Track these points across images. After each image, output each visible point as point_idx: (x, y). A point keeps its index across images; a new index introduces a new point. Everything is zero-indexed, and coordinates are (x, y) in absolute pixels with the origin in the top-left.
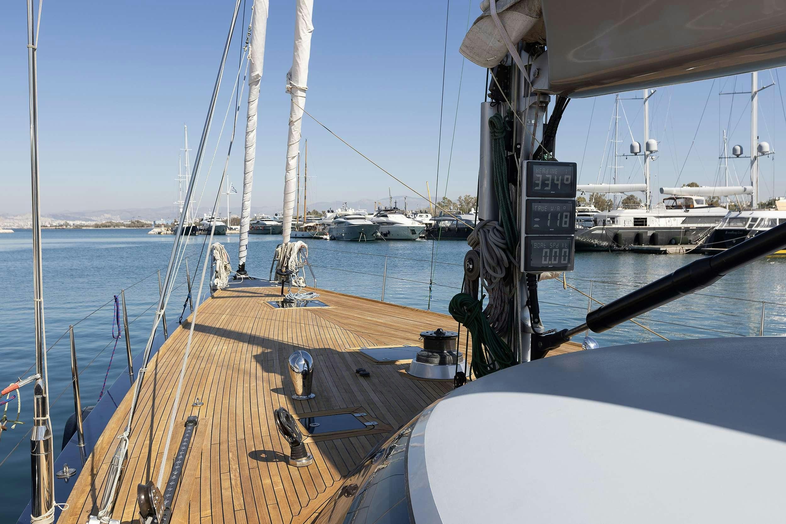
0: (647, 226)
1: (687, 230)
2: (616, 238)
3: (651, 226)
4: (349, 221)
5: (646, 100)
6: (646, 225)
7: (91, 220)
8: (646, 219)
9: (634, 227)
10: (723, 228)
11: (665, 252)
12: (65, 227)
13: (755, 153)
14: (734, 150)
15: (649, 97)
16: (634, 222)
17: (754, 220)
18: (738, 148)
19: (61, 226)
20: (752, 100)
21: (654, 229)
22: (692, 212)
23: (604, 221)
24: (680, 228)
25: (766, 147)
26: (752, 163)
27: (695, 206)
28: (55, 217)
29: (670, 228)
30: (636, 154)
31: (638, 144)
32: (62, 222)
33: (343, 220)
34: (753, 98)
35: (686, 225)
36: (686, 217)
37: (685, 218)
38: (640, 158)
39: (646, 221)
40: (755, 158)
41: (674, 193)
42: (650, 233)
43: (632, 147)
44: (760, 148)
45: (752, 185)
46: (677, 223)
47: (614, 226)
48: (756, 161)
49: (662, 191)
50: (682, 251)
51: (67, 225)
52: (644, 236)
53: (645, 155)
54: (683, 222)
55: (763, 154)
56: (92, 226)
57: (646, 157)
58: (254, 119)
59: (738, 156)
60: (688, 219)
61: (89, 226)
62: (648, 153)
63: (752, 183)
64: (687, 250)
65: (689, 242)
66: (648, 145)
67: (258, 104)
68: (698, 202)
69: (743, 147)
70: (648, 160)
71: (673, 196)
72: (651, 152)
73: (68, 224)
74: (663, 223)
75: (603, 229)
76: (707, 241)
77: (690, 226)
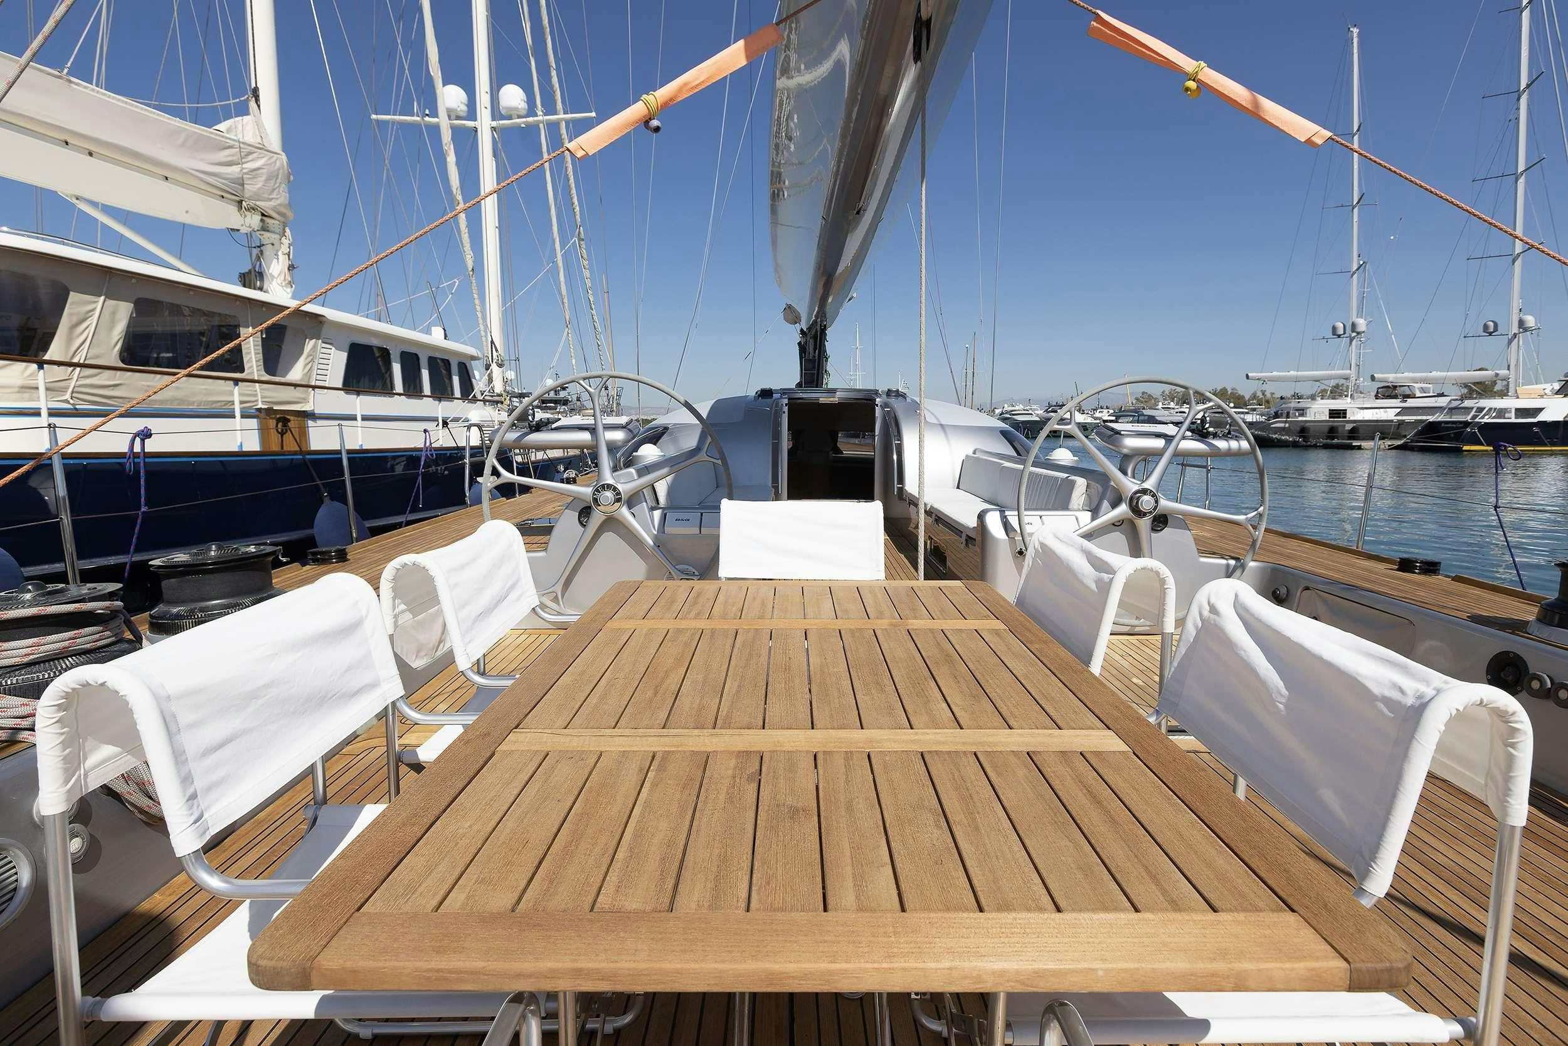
0: (1347, 419)
1: (1401, 423)
2: (1303, 431)
3: (1351, 419)
4: (1016, 417)
5: (1354, 273)
6: (1345, 417)
8: (1346, 410)
9: (1328, 419)
10: (1439, 419)
11: (1359, 448)
13: (1515, 330)
14: (1486, 327)
15: (1357, 269)
16: (1330, 414)
17: (1479, 410)
18: (1491, 324)
20: (1513, 264)
21: (1355, 421)
22: (1411, 403)
23: (1288, 413)
24: (1392, 421)
25: (1530, 321)
26: (1510, 342)
27: (1417, 396)
29: (1377, 421)
30: (1339, 336)
31: (1342, 325)
33: (1009, 416)
34: (1514, 261)
35: (1400, 418)
36: (1403, 408)
37: (1400, 409)
38: (1345, 341)
39: (1346, 413)
40: (1515, 335)
41: (1390, 380)
42: (1349, 427)
43: (1334, 329)
44: (1521, 323)
45: (1509, 369)
46: (1390, 415)
47: (1300, 419)
48: (1517, 339)
49: (1373, 378)
50: (1382, 447)
52: (1340, 430)
53: (1350, 336)
54: (1398, 414)
55: (1526, 330)
57: (1352, 339)
59: (1490, 334)
60: (1405, 411)
62: (1354, 334)
63: (1509, 366)
64: (1389, 446)
65: (1395, 437)
66: (1354, 326)
68: (1423, 390)
69: (1499, 323)
70: (1354, 342)
71: (1390, 384)
72: (1358, 333)
74: (1368, 415)
75: (1286, 422)
76: (1415, 435)
77: (1404, 418)
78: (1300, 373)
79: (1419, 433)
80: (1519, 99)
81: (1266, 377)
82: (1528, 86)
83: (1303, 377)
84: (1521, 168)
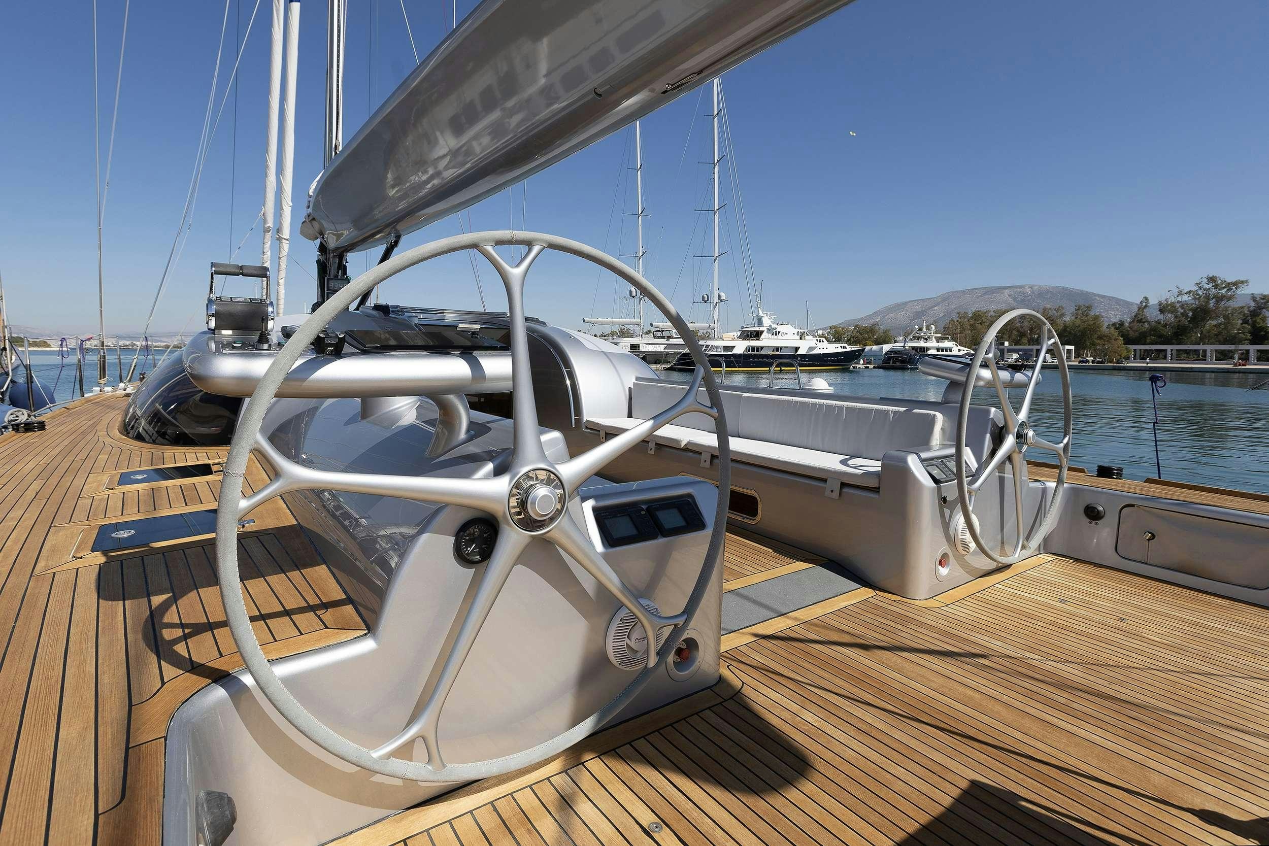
1: (668, 353)
3: (642, 350)
5: (640, 258)
6: (639, 349)
7: (161, 341)
8: (639, 345)
9: (630, 351)
12: (130, 347)
13: (717, 301)
14: (703, 297)
15: (642, 255)
16: (630, 347)
17: (707, 346)
19: (127, 346)
20: (715, 262)
21: (644, 352)
22: (672, 341)
24: (662, 352)
25: (723, 296)
26: (715, 307)
28: (119, 337)
29: (655, 352)
30: (633, 297)
31: (635, 290)
32: (128, 343)
34: (715, 260)
35: (666, 350)
36: (668, 344)
37: (666, 345)
39: (639, 347)
40: (717, 304)
41: (661, 327)
43: (631, 292)
44: (719, 297)
45: (715, 324)
46: (661, 349)
48: (717, 306)
49: (651, 325)
51: (133, 345)
54: (665, 348)
55: (721, 301)
56: (163, 347)
57: (640, 299)
58: (268, 254)
59: (705, 301)
60: (669, 346)
61: (159, 347)
62: (641, 296)
65: (666, 362)
67: (271, 246)
68: (677, 334)
69: (709, 296)
71: (661, 330)
73: (135, 344)
74: (651, 348)
76: (677, 361)
77: (669, 350)
78: (614, 320)
79: (679, 359)
80: (714, 168)
81: (594, 321)
82: (718, 161)
83: (615, 322)
84: (716, 208)
